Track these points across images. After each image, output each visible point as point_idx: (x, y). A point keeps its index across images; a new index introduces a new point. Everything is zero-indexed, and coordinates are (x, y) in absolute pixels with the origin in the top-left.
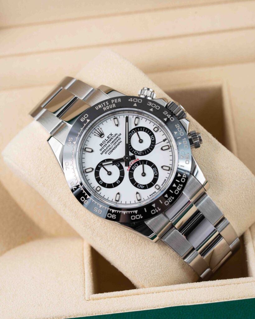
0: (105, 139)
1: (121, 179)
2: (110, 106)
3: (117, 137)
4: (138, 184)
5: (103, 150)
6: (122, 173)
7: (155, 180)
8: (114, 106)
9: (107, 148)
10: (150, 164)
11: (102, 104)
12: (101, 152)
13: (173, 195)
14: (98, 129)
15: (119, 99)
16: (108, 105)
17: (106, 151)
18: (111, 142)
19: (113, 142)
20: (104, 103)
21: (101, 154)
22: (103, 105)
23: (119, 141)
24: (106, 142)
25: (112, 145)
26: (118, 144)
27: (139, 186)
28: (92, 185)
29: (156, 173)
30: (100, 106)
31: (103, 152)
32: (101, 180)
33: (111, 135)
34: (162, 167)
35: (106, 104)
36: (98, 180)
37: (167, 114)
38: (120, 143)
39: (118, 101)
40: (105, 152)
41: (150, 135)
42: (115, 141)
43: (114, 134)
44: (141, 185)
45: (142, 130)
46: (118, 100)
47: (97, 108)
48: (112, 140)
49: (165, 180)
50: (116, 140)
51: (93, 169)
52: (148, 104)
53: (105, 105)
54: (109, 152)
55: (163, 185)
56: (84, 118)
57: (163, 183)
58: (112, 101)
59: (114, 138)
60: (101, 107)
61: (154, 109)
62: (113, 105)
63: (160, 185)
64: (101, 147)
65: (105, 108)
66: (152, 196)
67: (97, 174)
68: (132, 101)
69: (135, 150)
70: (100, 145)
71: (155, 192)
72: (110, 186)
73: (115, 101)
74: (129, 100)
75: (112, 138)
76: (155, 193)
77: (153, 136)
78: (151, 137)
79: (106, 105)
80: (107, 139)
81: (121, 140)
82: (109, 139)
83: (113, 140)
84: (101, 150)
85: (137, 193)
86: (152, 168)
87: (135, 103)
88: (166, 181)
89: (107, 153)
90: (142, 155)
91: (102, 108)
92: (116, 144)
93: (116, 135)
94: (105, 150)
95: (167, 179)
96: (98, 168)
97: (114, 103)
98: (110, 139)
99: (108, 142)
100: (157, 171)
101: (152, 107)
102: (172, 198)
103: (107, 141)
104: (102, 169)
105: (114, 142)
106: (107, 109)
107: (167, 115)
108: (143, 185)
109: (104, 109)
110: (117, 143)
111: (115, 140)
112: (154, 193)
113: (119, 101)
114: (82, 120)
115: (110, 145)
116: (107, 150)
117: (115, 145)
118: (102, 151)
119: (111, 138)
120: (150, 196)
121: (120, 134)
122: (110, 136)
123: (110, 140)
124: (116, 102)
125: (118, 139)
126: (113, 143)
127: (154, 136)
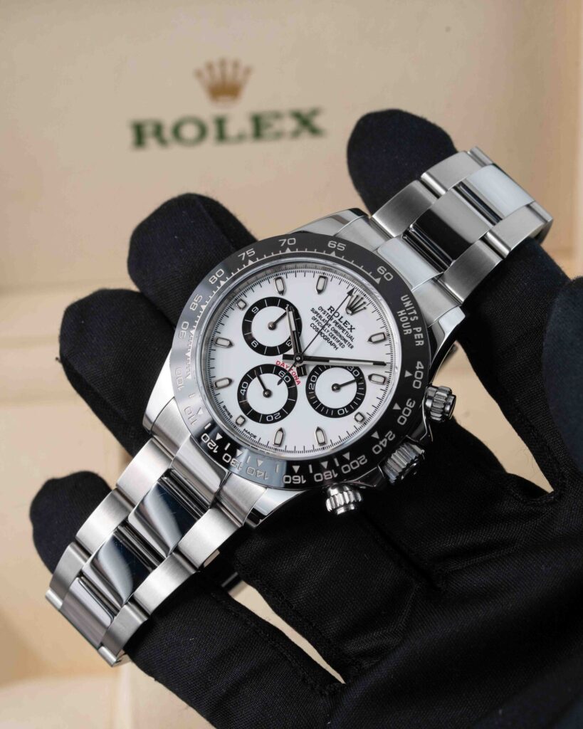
0: (342, 317)
1: (260, 349)
2: (408, 323)
3: (346, 341)
4: (249, 384)
5: (321, 313)
6: (271, 351)
7: (255, 416)
8: (408, 332)
9: (323, 320)
10: (289, 406)
11: (413, 307)
12: (316, 309)
13: (221, 451)
14: (364, 303)
15: (423, 342)
16: (409, 321)
17: (318, 318)
18: (337, 329)
19: (336, 332)
20: (415, 312)
21: (313, 310)
22: (411, 310)
23: (337, 344)
24: (337, 319)
25: (331, 331)
26: (331, 343)
27: (245, 385)
28: (249, 293)
29: (270, 418)
30: (408, 304)
31: (316, 312)
32: (260, 309)
33: (351, 329)
34: (281, 430)
35: (413, 315)
36: (261, 304)
37: (387, 438)
38: (333, 347)
39: (418, 339)
40: (316, 317)
41: (348, 407)
42: (337, 337)
43: (353, 334)
44: (246, 389)
45: (358, 391)
46: (421, 339)
47: (404, 298)
48: (340, 331)
49: (255, 437)
50: (339, 339)
51: (282, 293)
52: (410, 399)
53: (409, 314)
54: (316, 324)
55: (244, 432)
56: (386, 272)
57: (249, 433)
58: (420, 328)
59: (343, 335)
60: (406, 306)
61: (399, 413)
62: (410, 330)
63: (246, 426)
64: (326, 308)
65: (402, 314)
66: (224, 410)
67: (272, 301)
68: (418, 367)
69: (318, 376)
70: (331, 307)
71: (231, 417)
72: (246, 327)
73: (419, 335)
74: (419, 363)
75: (344, 330)
76: (228, 417)
77: (347, 412)
78: (343, 408)
79: (409, 317)
80: (343, 320)
81: (340, 348)
82: (342, 324)
83: (341, 333)
84: (321, 308)
85: (231, 381)
86: (281, 411)
87: (413, 373)
88: (253, 438)
89: (314, 322)
90: (308, 391)
91: (402, 307)
92: (331, 339)
93: (351, 337)
94: (320, 317)
95: (257, 439)
96: (284, 304)
97: (415, 332)
98: (343, 326)
99: (337, 323)
100: (275, 421)
101: (402, 409)
102: (214, 448)
103: (338, 321)
104: (281, 311)
105: (335, 335)
106: (401, 319)
107: (385, 440)
108: (246, 393)
109: (401, 312)
110: (334, 341)
111: (340, 336)
112: (229, 414)
113: (419, 342)
114: (380, 268)
115: (331, 327)
116: (321, 321)
117: (329, 337)
118: (319, 312)
119: (345, 328)
120: (224, 407)
121: (352, 347)
122: (349, 327)
123: (340, 327)
124: (416, 335)
125: (342, 341)
126: (333, 333)
127: (346, 415)
